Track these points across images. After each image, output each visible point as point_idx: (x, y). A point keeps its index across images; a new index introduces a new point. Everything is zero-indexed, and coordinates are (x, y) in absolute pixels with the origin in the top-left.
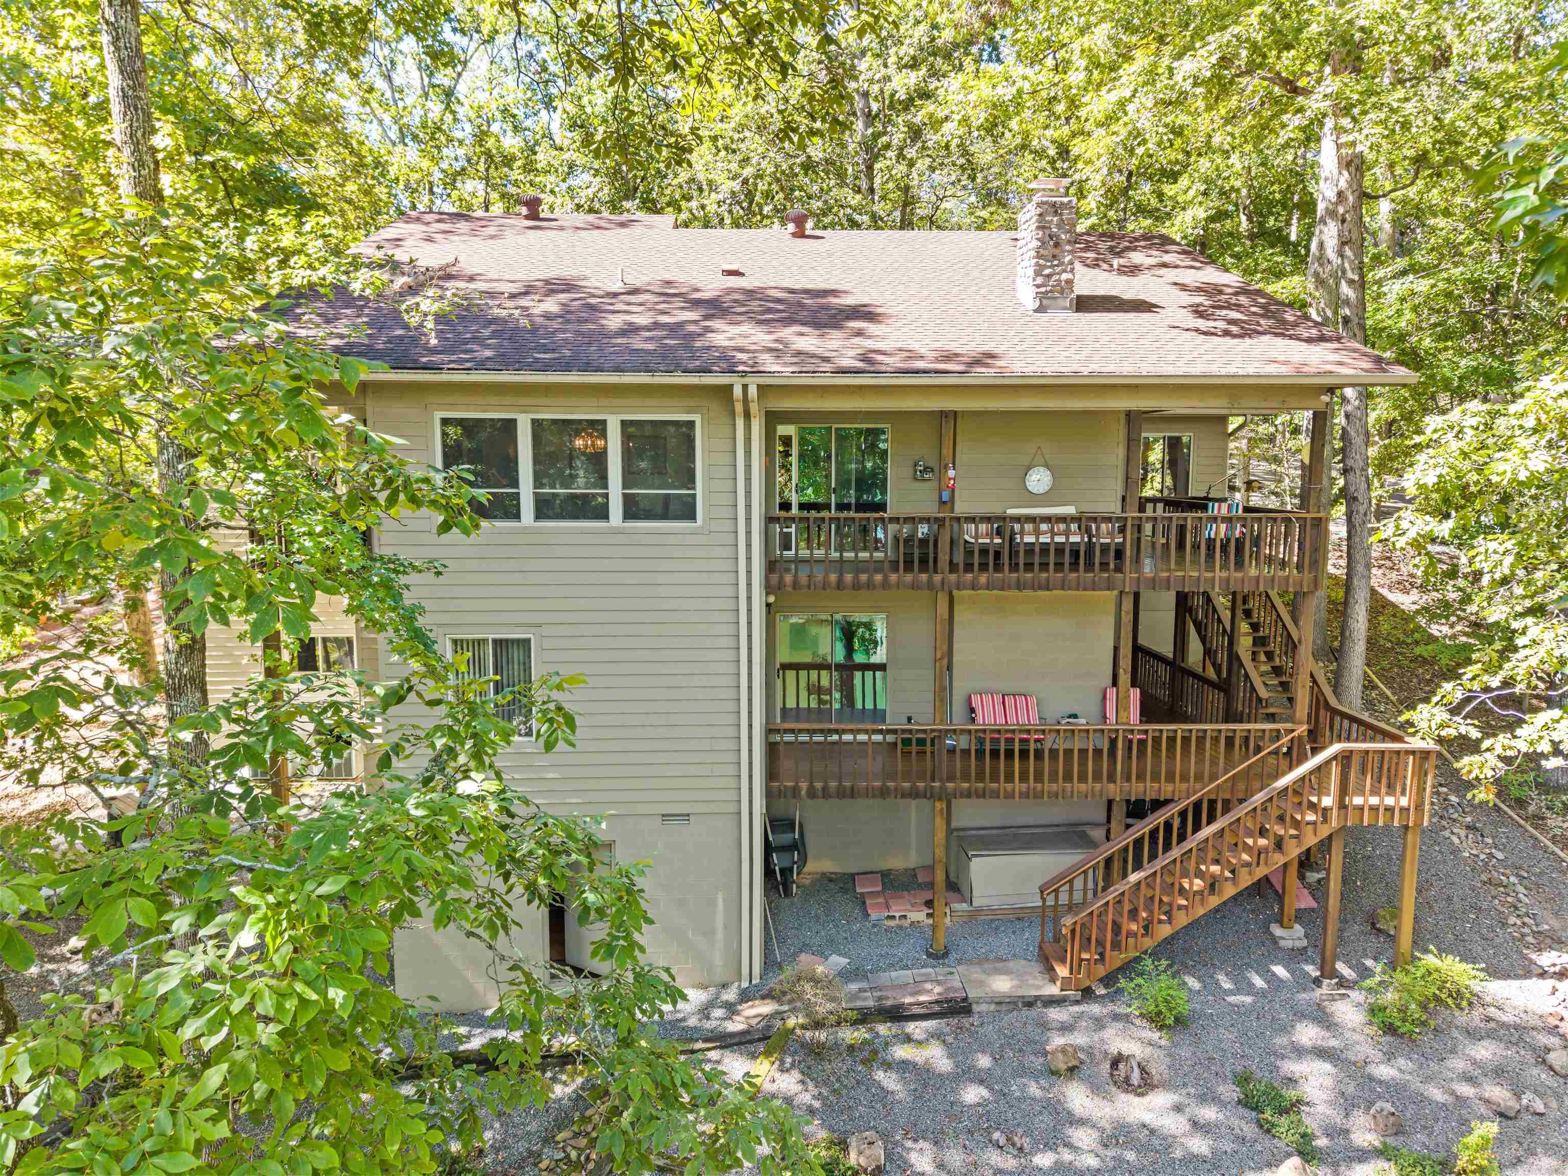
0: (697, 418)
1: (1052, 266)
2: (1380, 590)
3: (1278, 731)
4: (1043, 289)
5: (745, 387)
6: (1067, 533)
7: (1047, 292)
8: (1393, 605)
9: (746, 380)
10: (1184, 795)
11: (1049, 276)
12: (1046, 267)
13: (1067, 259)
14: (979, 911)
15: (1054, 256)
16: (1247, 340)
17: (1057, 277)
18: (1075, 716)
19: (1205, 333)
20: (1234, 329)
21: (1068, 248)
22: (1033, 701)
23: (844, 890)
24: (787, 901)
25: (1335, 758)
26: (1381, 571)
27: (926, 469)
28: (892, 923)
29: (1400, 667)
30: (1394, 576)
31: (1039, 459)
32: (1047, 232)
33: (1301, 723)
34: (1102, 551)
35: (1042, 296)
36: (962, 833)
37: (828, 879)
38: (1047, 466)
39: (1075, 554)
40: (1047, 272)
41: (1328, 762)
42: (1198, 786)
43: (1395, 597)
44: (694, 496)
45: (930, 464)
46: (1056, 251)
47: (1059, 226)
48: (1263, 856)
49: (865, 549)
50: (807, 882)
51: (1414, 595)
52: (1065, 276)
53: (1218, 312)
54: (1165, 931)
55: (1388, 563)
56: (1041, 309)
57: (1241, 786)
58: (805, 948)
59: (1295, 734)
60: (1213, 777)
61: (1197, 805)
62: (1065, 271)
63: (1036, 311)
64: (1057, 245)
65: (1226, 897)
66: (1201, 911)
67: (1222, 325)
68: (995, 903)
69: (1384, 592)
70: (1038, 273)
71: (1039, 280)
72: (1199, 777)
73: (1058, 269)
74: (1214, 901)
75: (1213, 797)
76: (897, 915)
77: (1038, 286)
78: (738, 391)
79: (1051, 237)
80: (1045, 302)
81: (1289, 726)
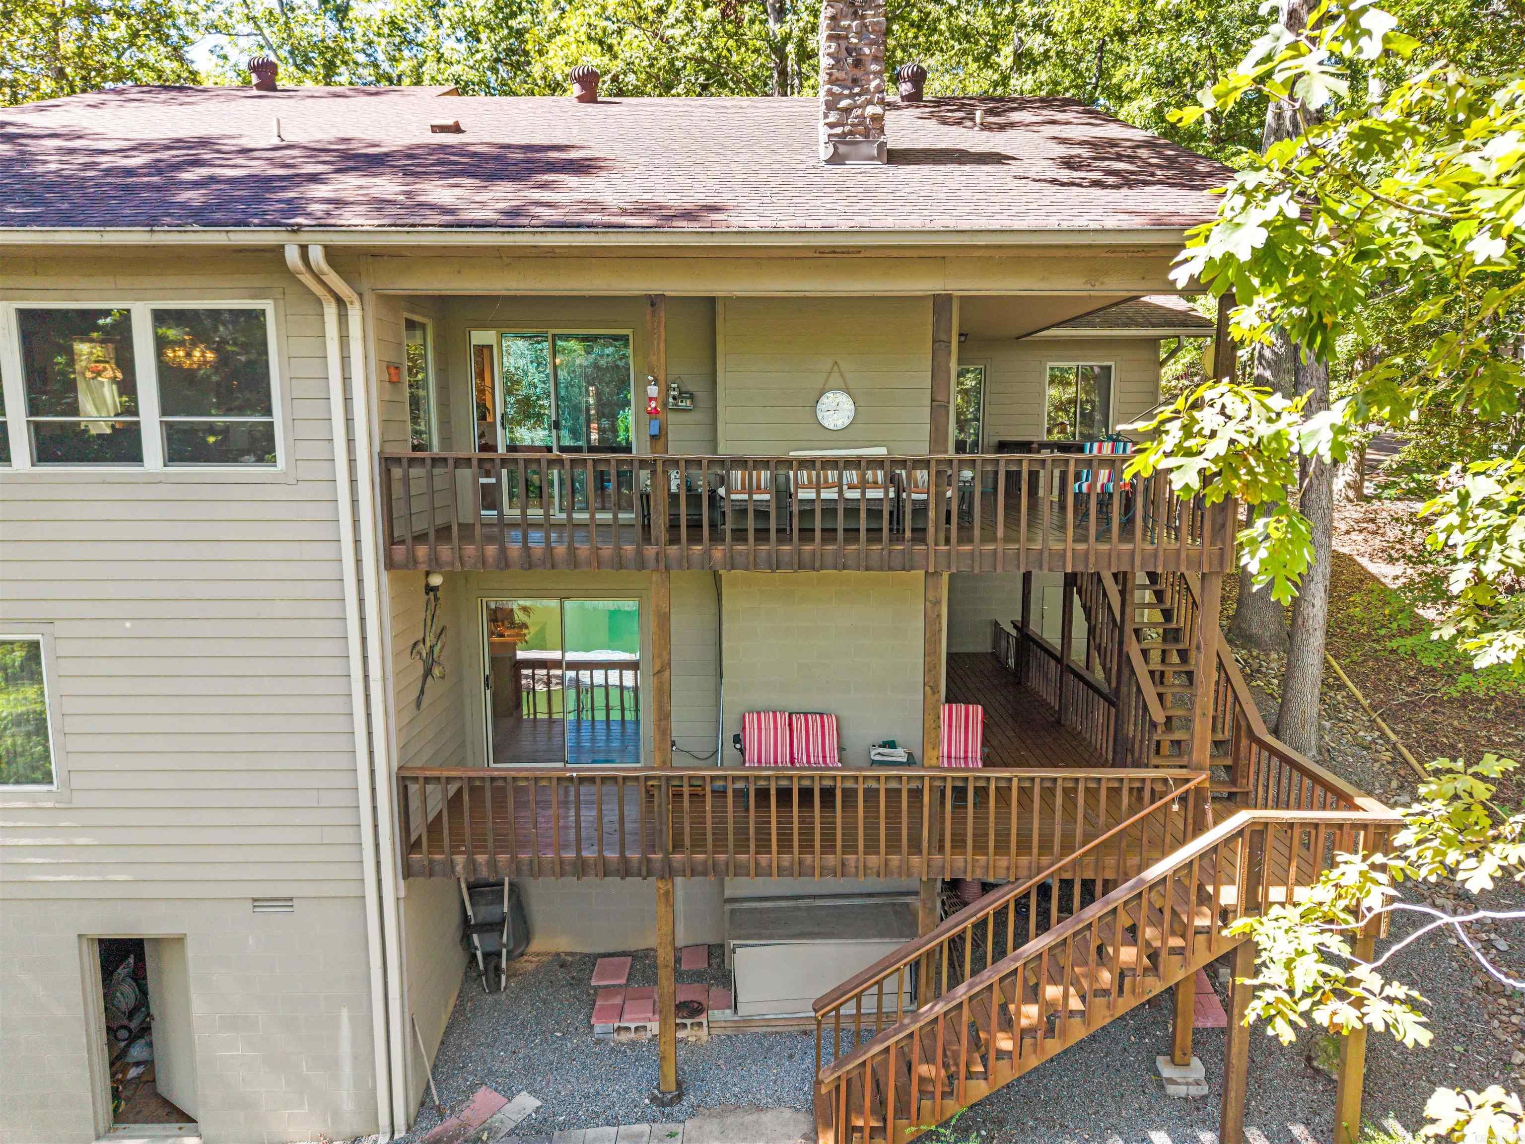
0: (267, 305)
1: (852, 96)
2: (1359, 559)
3: (1165, 781)
4: (839, 130)
5: (304, 249)
6: (863, 485)
7: (844, 135)
8: (1374, 578)
9: (303, 238)
10: (1025, 873)
11: (847, 110)
12: (841, 97)
13: (873, 85)
14: (748, 1021)
15: (855, 81)
16: (1125, 191)
17: (860, 111)
18: (891, 745)
19: (1062, 184)
20: (1111, 180)
21: (874, 67)
22: (831, 723)
23: (577, 983)
24: (490, 998)
25: (1240, 833)
26: (1362, 536)
27: (683, 394)
28: (624, 1037)
29: (1377, 660)
30: (1377, 542)
31: (835, 376)
32: (843, 44)
33: (1200, 768)
34: (915, 512)
35: (838, 141)
36: (737, 906)
37: (561, 962)
38: (847, 391)
39: (874, 513)
40: (844, 104)
41: (1229, 840)
42: (1045, 860)
43: (1379, 569)
44: (271, 424)
45: (690, 388)
46: (858, 73)
47: (859, 34)
48: (1127, 980)
49: (603, 509)
50: (530, 967)
51: (1398, 568)
52: (870, 110)
53: (1098, 163)
54: (979, 1089)
55: (1372, 527)
56: (836, 159)
57: (1111, 861)
58: (488, 1077)
59: (1191, 785)
60: (1068, 847)
61: (1044, 890)
62: (870, 102)
63: (828, 162)
64: (858, 63)
65: (1072, 1041)
66: (1033, 1062)
67: (1096, 175)
68: (771, 1011)
69: (1364, 562)
70: (831, 106)
71: (833, 117)
72: (1045, 846)
73: (860, 100)
74: (1053, 1047)
75: (1067, 876)
76: (633, 1026)
77: (831, 126)
78: (292, 255)
79: (849, 51)
80: (842, 149)
81: (1183, 773)
